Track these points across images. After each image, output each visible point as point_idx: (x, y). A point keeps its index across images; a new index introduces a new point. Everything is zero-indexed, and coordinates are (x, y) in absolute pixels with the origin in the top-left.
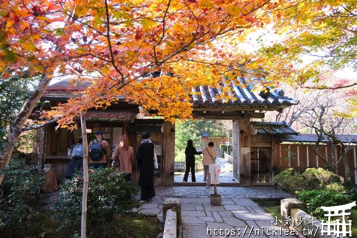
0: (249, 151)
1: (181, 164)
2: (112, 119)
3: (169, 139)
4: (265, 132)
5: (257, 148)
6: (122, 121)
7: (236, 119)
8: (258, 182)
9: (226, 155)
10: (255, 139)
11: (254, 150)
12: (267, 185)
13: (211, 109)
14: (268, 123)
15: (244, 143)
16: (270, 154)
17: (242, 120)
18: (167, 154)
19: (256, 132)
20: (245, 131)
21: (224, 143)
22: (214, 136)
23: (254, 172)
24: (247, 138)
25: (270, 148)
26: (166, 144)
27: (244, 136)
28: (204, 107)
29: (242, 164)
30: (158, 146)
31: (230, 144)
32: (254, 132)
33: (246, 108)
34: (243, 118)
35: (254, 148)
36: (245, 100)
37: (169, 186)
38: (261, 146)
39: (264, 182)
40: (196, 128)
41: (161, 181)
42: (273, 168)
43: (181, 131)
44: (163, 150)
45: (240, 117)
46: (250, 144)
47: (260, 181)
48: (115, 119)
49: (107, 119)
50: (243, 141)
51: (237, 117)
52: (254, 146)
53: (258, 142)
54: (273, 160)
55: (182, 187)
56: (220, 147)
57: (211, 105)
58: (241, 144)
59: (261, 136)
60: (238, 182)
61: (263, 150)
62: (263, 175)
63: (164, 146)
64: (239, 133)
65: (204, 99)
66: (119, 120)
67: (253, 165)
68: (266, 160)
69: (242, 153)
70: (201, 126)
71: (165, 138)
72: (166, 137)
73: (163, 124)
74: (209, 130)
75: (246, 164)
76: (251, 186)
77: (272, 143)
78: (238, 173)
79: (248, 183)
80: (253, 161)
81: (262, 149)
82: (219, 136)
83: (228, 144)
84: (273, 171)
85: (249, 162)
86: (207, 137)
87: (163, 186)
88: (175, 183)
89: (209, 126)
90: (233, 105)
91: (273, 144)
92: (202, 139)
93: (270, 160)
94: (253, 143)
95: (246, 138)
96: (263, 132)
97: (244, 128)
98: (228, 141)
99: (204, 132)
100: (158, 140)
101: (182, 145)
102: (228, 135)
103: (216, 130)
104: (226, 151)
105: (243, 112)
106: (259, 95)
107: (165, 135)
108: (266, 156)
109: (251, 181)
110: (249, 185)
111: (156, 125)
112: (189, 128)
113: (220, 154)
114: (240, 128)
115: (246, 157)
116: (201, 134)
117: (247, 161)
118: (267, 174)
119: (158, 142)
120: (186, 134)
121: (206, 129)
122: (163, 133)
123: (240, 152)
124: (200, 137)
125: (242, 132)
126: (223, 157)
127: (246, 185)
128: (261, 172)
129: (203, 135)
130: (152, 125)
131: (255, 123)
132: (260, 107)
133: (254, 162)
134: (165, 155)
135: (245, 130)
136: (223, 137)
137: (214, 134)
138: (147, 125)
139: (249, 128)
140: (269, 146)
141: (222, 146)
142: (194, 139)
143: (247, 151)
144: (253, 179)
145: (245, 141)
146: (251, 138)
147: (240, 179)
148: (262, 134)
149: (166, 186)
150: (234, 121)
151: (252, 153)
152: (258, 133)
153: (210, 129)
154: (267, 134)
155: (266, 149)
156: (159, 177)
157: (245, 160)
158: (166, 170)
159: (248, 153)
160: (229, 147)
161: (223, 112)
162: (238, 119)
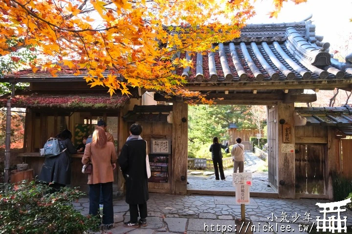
0: (293, 149)
1: (202, 161)
2: (97, 105)
3: (179, 132)
4: (319, 122)
5: (304, 144)
6: (111, 107)
7: (273, 104)
8: (307, 193)
9: (257, 149)
10: (301, 132)
11: (300, 147)
12: (322, 197)
13: (237, 87)
14: (322, 108)
15: (284, 137)
16: (325, 153)
17: (283, 105)
18: (176, 151)
19: (305, 121)
20: (286, 121)
21: (254, 136)
22: (242, 128)
23: (300, 178)
24: (290, 131)
25: (325, 145)
26: (175, 139)
27: (285, 128)
28: (225, 84)
29: (282, 167)
30: (165, 142)
31: (262, 136)
32: (300, 121)
33: (290, 85)
34: (284, 103)
35: (301, 144)
36: (290, 72)
37: (180, 194)
38: (310, 142)
39: (316, 193)
40: (223, 119)
41: (169, 188)
42: (331, 174)
43: (205, 122)
44: (171, 146)
45: (279, 102)
46: (294, 139)
47: (310, 192)
48: (102, 105)
49: (90, 105)
50: (284, 134)
51: (275, 101)
52: (300, 142)
53: (307, 136)
54: (329, 162)
55: (197, 197)
56: (250, 140)
57: (236, 81)
58: (281, 138)
59: (310, 128)
60: (276, 191)
61: (313, 148)
62: (314, 183)
63: (173, 141)
64: (277, 124)
65: (226, 72)
66: (106, 107)
67: (299, 169)
68: (318, 161)
69: (283, 152)
70: (229, 117)
71: (174, 131)
72: (176, 129)
73: (171, 112)
74: (237, 121)
75: (288, 167)
76: (296, 199)
77: (327, 137)
78: (277, 178)
79: (292, 193)
80: (298, 163)
81: (312, 146)
82: (248, 127)
83: (259, 136)
84: (330, 178)
85: (293, 165)
86: (236, 129)
87: (172, 194)
88: (188, 191)
89: (237, 117)
90: (271, 79)
91: (329, 139)
92: (229, 131)
93: (324, 162)
94: (299, 138)
95: (288, 130)
96: (314, 121)
97: (286, 116)
98: (259, 133)
99: (232, 123)
100: (165, 133)
101: (205, 138)
102: (259, 126)
103: (246, 121)
104: (257, 144)
105: (287, 91)
106: (313, 64)
107: (174, 126)
108: (319, 157)
109: (296, 192)
110: (293, 197)
111: (163, 113)
112: (213, 118)
113: (250, 147)
114: (279, 117)
115: (288, 157)
116: (228, 126)
117: (290, 163)
118: (320, 182)
119: (165, 136)
120: (210, 125)
121: (234, 120)
122: (171, 124)
123: (279, 151)
124: (227, 129)
125: (282, 122)
126: (254, 151)
127: (289, 197)
128: (311, 179)
129: (231, 127)
130: (158, 113)
131: (301, 110)
132: (314, 82)
133: (300, 164)
134: (174, 153)
135: (287, 119)
136: (254, 129)
137: (243, 125)
138: (151, 114)
139: (292, 117)
140: (323, 142)
141: (253, 139)
142: (220, 131)
143: (290, 148)
144: (298, 187)
145: (287, 135)
146: (295, 130)
147: (279, 187)
148: (313, 125)
149: (175, 194)
150: (269, 108)
151: (297, 152)
152: (308, 123)
153: (239, 120)
154: (322, 124)
155: (318, 147)
156: (167, 182)
157: (286, 160)
158: (176, 172)
159: (292, 151)
160: (260, 140)
161: (255, 92)
162: (276, 103)
